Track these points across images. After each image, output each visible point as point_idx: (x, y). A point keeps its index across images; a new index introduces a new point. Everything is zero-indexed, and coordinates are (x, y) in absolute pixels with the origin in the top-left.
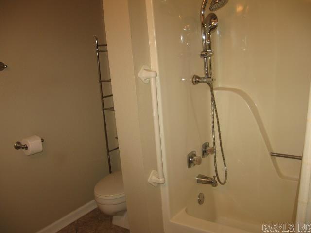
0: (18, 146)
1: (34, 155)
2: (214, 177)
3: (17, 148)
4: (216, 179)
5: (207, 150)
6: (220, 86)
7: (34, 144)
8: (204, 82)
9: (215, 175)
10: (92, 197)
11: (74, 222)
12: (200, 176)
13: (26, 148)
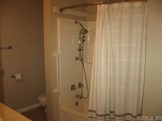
0: (13, 77)
1: (18, 81)
2: (81, 95)
3: (12, 77)
4: (82, 96)
5: (80, 85)
6: (88, 62)
7: (18, 77)
8: (79, 60)
9: (81, 94)
10: (38, 102)
11: (30, 110)
12: (77, 95)
13: (15, 77)
